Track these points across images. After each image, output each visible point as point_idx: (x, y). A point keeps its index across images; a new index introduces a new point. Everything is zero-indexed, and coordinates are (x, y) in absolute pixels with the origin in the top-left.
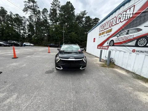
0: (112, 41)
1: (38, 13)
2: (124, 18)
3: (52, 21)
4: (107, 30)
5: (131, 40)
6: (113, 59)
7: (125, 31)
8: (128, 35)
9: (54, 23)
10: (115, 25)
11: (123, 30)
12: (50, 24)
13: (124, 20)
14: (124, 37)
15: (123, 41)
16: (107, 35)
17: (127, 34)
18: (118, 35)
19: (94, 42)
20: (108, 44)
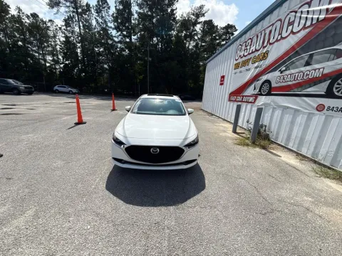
0: (268, 82)
1: (84, 12)
2: (303, 22)
3: (119, 33)
4: (257, 54)
5: (314, 82)
6: (266, 126)
7: (302, 58)
8: (308, 68)
9: (124, 36)
10: (277, 41)
11: (297, 53)
12: (116, 39)
13: (301, 26)
14: (298, 71)
15: (294, 82)
16: (256, 68)
17: (308, 64)
18: (284, 68)
19: (221, 84)
20: (257, 91)
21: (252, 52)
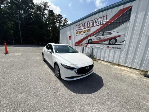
0: (91, 39)
2: (100, 23)
4: (85, 30)
5: (106, 40)
7: (101, 33)
8: (103, 36)
10: (92, 27)
11: (99, 32)
13: (99, 24)
14: (100, 37)
15: (99, 40)
16: (86, 34)
18: (96, 36)
19: (70, 39)
20: (87, 42)
21: (83, 29)
